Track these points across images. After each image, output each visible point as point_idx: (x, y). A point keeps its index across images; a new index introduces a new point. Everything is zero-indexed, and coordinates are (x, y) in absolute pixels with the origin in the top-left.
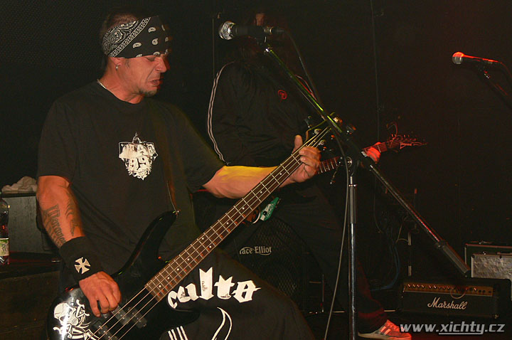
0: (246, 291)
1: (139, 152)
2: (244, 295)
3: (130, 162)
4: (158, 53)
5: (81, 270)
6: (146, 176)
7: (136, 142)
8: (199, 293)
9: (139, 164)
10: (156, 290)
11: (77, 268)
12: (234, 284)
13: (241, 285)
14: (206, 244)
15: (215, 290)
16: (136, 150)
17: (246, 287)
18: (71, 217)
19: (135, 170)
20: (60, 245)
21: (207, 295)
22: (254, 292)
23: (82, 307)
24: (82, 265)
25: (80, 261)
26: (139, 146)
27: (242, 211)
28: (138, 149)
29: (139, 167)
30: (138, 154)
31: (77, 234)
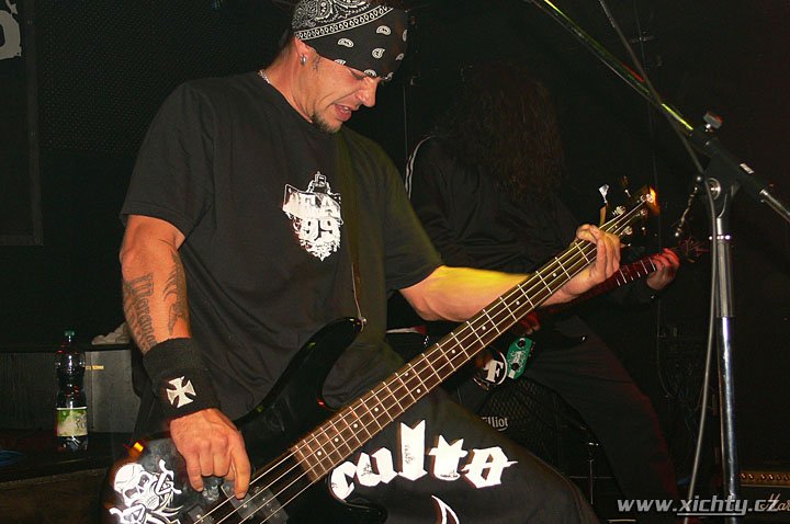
0: (490, 467)
1: (323, 209)
2: (485, 473)
3: (304, 225)
4: (374, 73)
5: (177, 399)
6: (328, 254)
7: (322, 190)
8: (397, 466)
9: (320, 230)
10: (312, 459)
11: (171, 395)
12: (465, 453)
13: (480, 455)
14: (410, 386)
15: (429, 462)
16: (318, 203)
17: (490, 459)
18: (174, 297)
19: (312, 240)
20: (145, 349)
21: (413, 471)
22: (505, 469)
23: (168, 476)
24: (180, 391)
25: (177, 382)
26: (326, 199)
27: (480, 332)
28: (323, 203)
29: (320, 236)
30: (321, 213)
31: (180, 332)
